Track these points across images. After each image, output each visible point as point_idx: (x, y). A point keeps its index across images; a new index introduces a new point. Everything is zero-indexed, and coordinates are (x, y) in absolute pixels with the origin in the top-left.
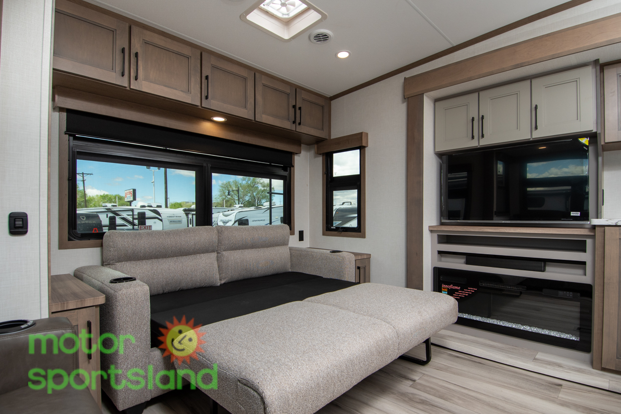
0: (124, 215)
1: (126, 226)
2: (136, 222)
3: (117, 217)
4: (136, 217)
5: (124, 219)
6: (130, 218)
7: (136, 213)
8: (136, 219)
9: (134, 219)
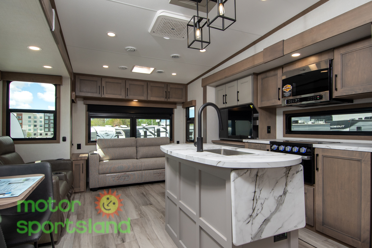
0: (151, 130)
1: (151, 136)
2: (156, 134)
3: (147, 131)
4: (156, 131)
5: (151, 132)
6: (153, 132)
7: (156, 129)
8: (156, 132)
9: (155, 132)
